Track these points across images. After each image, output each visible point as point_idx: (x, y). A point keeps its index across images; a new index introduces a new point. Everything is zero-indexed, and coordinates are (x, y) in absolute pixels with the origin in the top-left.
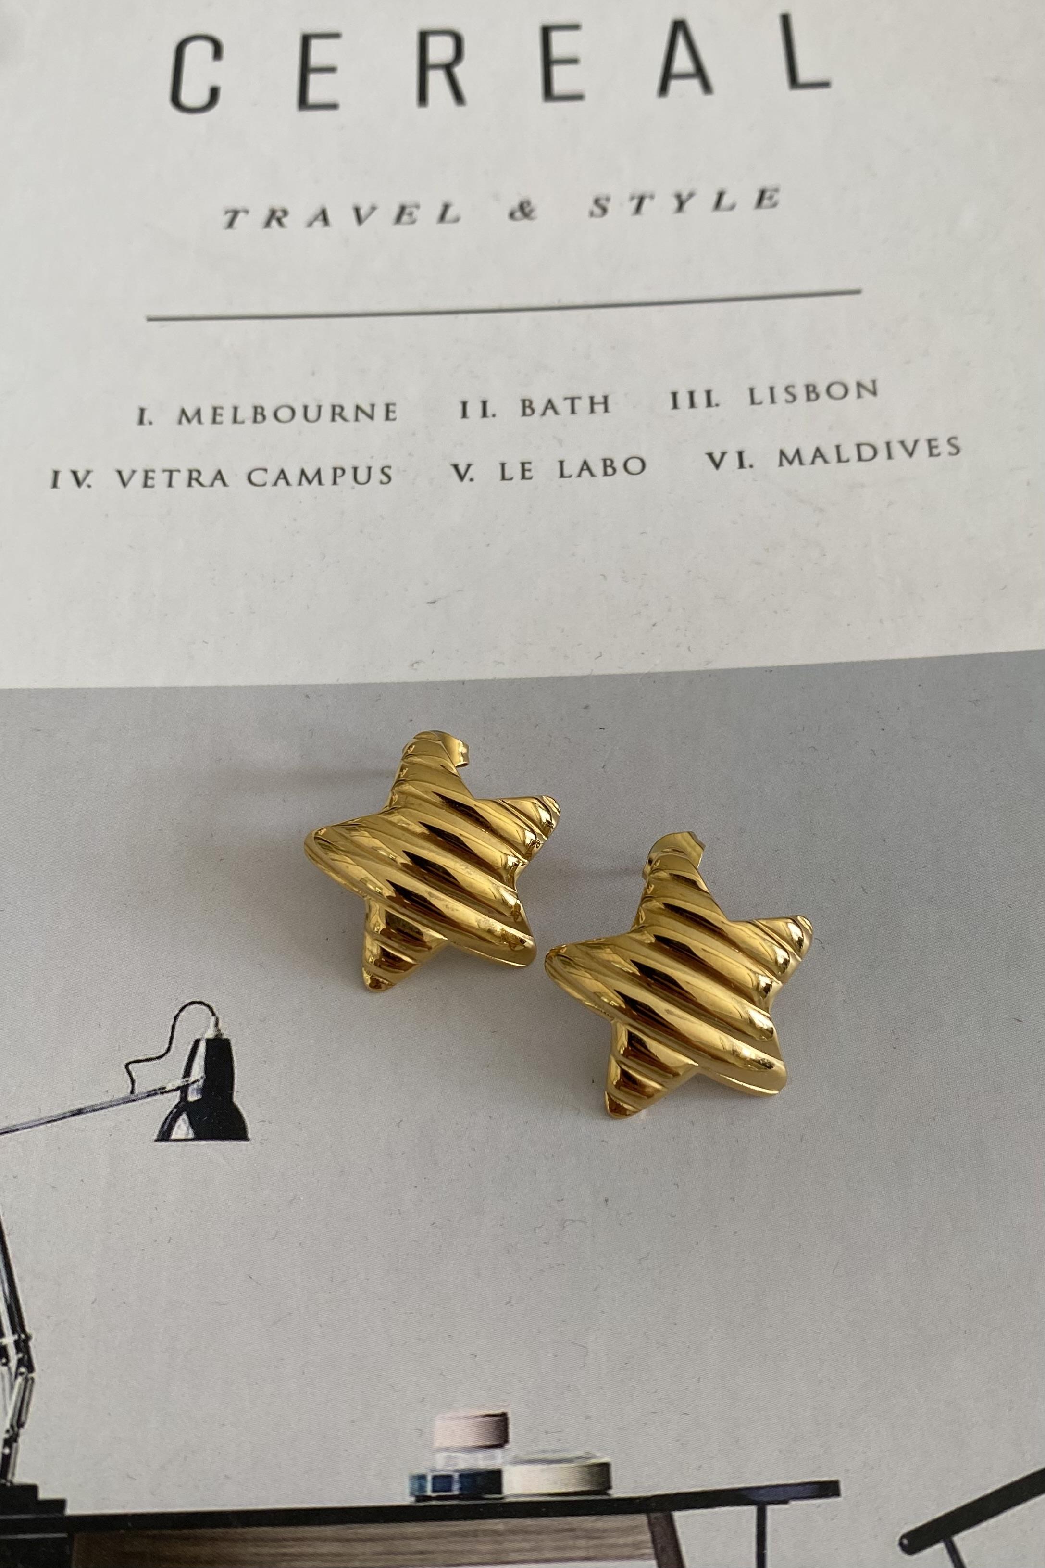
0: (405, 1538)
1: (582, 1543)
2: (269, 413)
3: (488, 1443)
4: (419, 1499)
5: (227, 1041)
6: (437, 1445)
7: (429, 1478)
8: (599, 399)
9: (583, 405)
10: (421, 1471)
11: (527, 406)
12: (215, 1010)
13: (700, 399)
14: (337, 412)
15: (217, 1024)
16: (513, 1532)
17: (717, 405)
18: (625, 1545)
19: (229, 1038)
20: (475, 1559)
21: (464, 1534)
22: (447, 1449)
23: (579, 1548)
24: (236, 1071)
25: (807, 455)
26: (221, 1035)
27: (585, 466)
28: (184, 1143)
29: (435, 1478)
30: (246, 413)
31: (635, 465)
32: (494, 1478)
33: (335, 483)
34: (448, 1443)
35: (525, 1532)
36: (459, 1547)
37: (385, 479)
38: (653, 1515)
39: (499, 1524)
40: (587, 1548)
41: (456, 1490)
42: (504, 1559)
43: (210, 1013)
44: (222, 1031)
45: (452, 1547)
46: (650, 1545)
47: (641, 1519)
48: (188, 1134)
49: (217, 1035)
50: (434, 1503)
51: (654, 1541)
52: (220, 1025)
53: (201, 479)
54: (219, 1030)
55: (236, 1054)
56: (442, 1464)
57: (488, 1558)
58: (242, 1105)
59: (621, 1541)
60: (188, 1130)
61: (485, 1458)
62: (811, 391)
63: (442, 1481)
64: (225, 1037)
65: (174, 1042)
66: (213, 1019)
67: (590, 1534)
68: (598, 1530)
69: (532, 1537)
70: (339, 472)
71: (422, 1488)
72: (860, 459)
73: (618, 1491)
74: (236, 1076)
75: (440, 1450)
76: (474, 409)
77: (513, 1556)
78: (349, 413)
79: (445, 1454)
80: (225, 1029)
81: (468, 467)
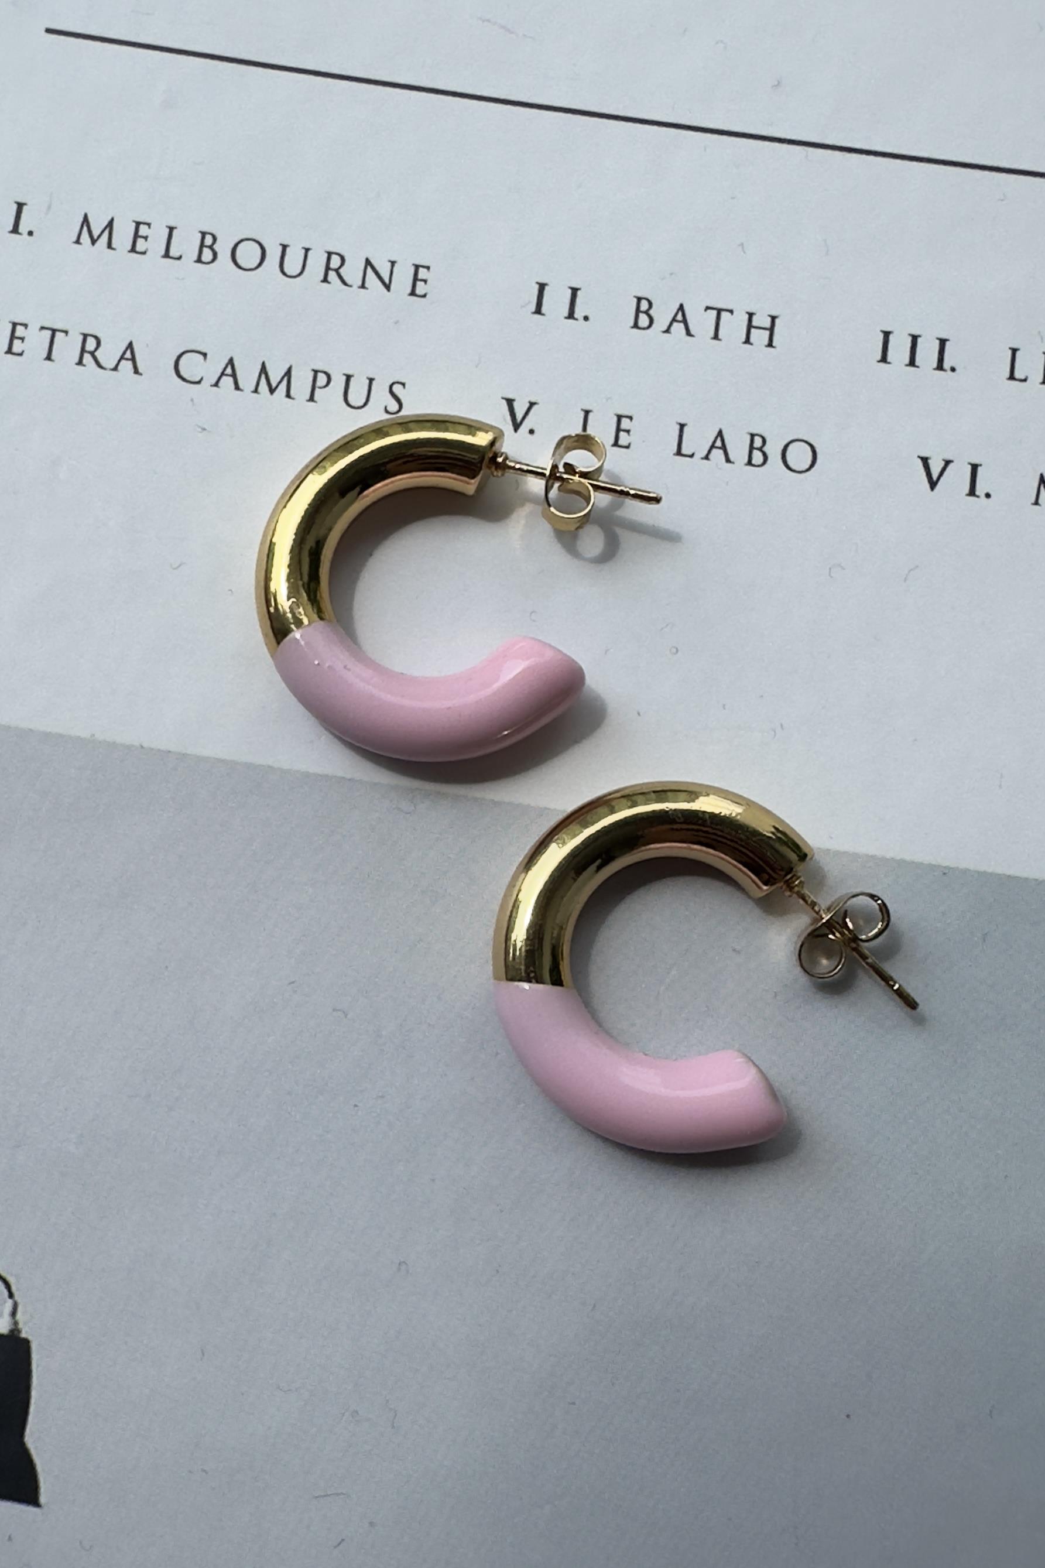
2: (223, 249)
5: (26, 1343)
8: (762, 316)
9: (734, 326)
11: (642, 310)
12: (14, 1289)
13: (927, 353)
14: (333, 266)
15: (14, 1314)
17: (953, 370)
19: (30, 1338)
24: (34, 1394)
26: (19, 1331)
27: (721, 441)
30: (186, 244)
31: (799, 456)
33: (311, 396)
37: (393, 406)
43: (6, 1293)
44: (21, 1326)
49: (12, 1331)
52: (19, 1316)
53: (100, 355)
54: (16, 1323)
55: (38, 1366)
58: (36, 1448)
64: (23, 1335)
66: (9, 1303)
70: (322, 379)
74: (33, 1401)
76: (556, 301)
78: (353, 271)
80: (25, 1323)
81: (530, 407)
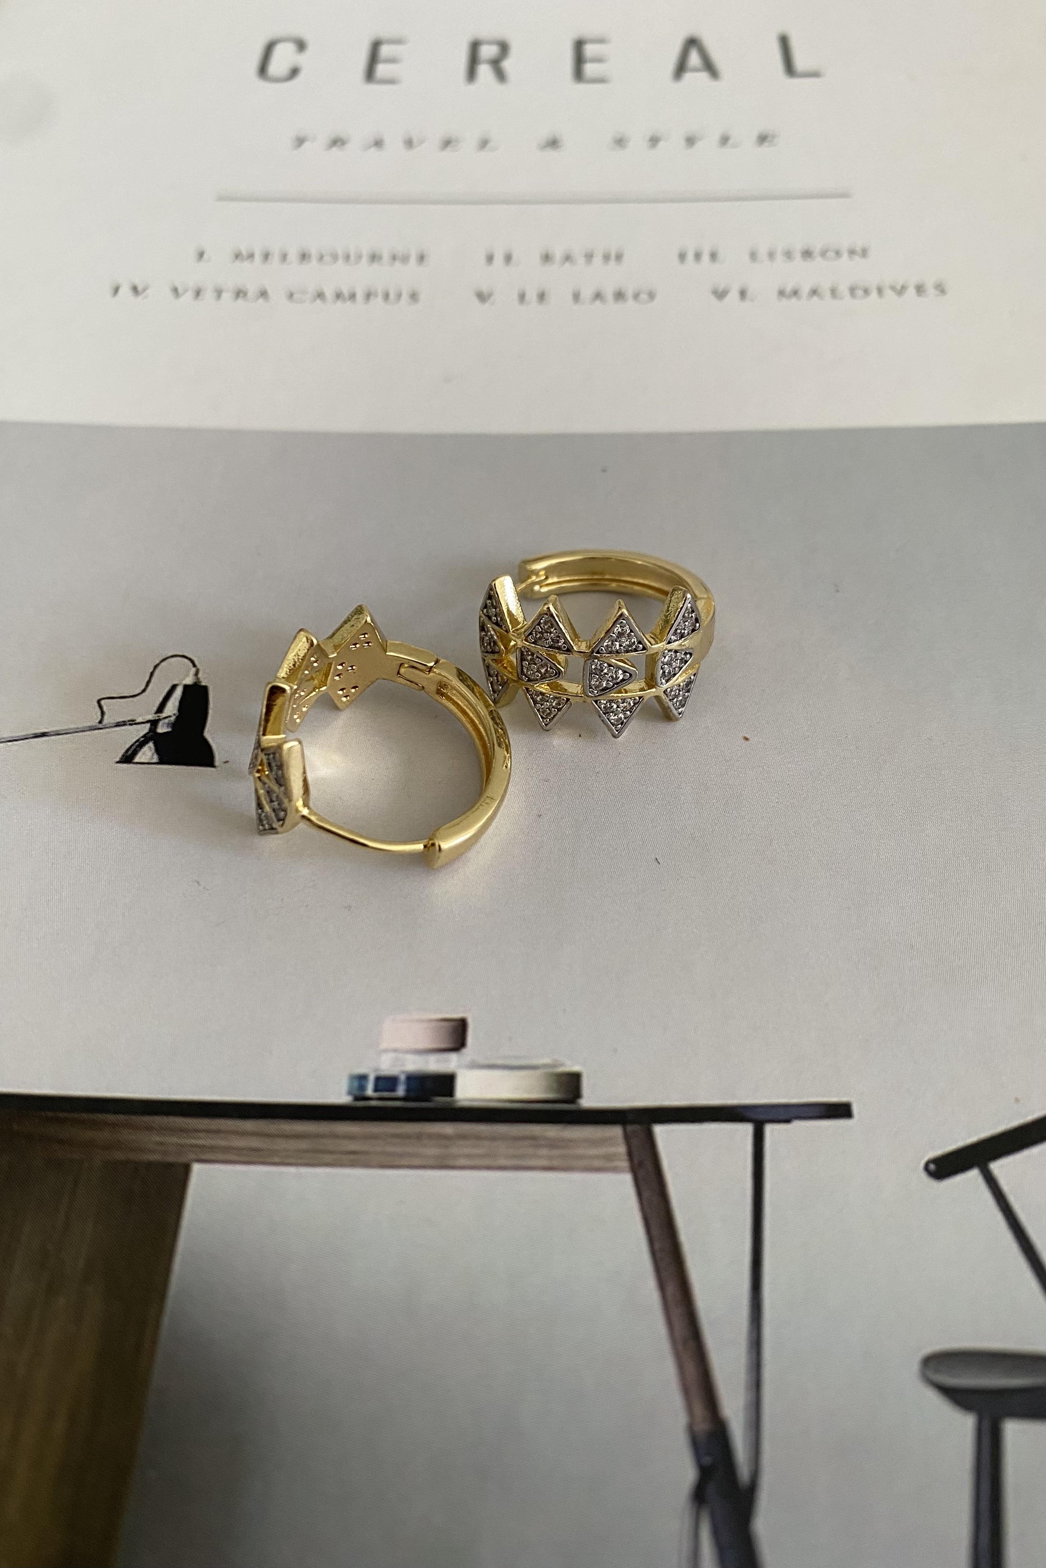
0: (336, 1136)
1: (544, 1152)
2: (314, 257)
3: (443, 1046)
4: (357, 1099)
5: (205, 689)
6: (384, 1046)
7: (372, 1079)
8: (613, 255)
9: (598, 260)
10: (361, 1070)
11: (547, 258)
12: (197, 663)
13: (706, 257)
14: (374, 258)
16: (463, 1137)
17: (721, 261)
18: (597, 1157)
19: (208, 685)
20: (417, 1162)
21: (407, 1137)
22: (395, 1050)
23: (541, 1157)
24: (210, 712)
25: (804, 292)
26: (200, 682)
27: (598, 296)
28: (146, 766)
29: (378, 1079)
30: (293, 256)
31: (644, 296)
32: (446, 1083)
33: (367, 300)
34: (397, 1045)
35: (478, 1137)
36: (399, 1150)
37: (412, 300)
38: (630, 1128)
39: (448, 1128)
40: (550, 1158)
41: (401, 1091)
42: (451, 1163)
43: (191, 665)
44: (201, 679)
45: (390, 1149)
46: (626, 1157)
47: (616, 1131)
48: (152, 758)
49: (195, 682)
50: (373, 1103)
51: (630, 1154)
52: (200, 675)
53: (247, 295)
54: (198, 679)
55: (214, 698)
56: (387, 1065)
57: (432, 1162)
58: (212, 739)
59: (592, 1152)
60: (153, 754)
61: (438, 1061)
62: (807, 254)
63: (386, 1083)
64: (203, 684)
65: (151, 686)
66: (193, 670)
67: (553, 1144)
68: (563, 1140)
69: (486, 1143)
70: (372, 295)
71: (362, 1088)
72: (853, 296)
73: (589, 1100)
75: (386, 1051)
76: (499, 259)
77: (462, 1162)
78: (386, 258)
79: (392, 1055)
80: (204, 678)
81: (490, 295)
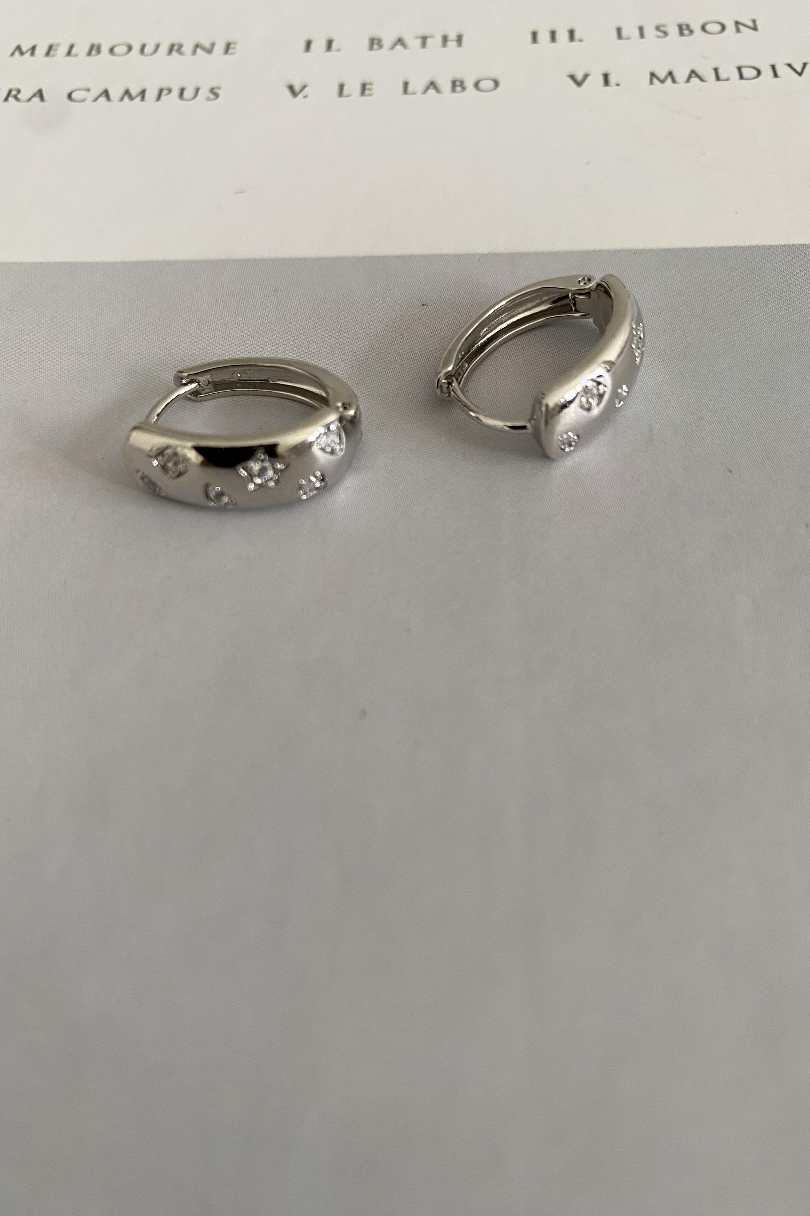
2: (105, 49)
8: (452, 36)
9: (435, 43)
11: (375, 43)
13: (563, 36)
14: (174, 48)
17: (581, 41)
25: (681, 75)
27: (432, 85)
30: (81, 49)
31: (487, 84)
33: (159, 98)
37: (212, 96)
53: (20, 96)
62: (684, 29)
70: (165, 92)
72: (741, 77)
76: (319, 45)
78: (187, 48)
81: (304, 87)
